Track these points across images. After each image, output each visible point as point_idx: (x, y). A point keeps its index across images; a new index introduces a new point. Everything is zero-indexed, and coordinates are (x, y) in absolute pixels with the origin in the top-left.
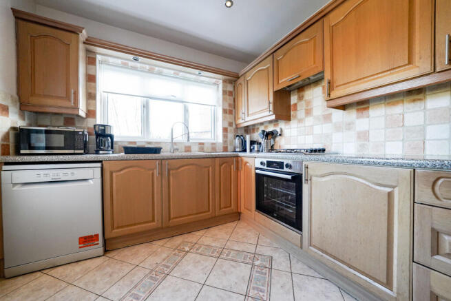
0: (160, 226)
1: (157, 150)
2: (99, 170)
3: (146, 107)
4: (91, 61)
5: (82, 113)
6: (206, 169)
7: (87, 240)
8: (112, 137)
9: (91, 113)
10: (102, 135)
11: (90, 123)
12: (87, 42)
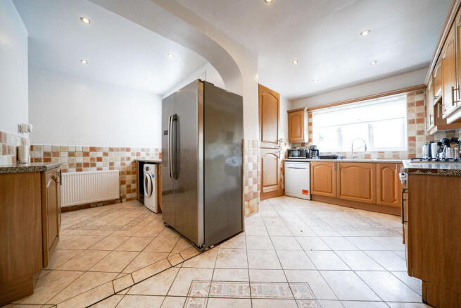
0: (334, 196)
1: (335, 158)
2: (309, 165)
3: (339, 131)
4: (310, 116)
5: (306, 141)
6: (368, 170)
7: (305, 192)
8: (318, 151)
9: (310, 140)
10: (313, 150)
11: (310, 145)
12: (308, 110)
